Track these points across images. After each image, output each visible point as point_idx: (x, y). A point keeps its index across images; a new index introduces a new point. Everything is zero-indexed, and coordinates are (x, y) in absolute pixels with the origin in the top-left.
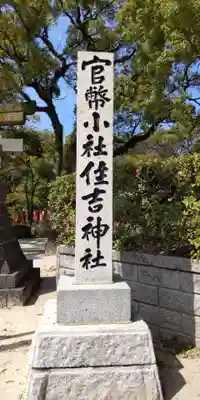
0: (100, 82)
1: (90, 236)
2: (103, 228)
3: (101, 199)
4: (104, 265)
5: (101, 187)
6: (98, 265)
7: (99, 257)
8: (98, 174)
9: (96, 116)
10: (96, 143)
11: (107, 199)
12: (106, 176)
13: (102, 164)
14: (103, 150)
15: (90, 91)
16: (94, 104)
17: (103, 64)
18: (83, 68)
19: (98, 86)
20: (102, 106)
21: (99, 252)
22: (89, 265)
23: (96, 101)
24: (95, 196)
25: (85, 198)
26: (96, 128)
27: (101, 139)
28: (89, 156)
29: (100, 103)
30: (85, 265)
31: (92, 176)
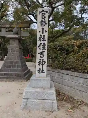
0: (44, 18)
1: (40, 64)
2: (44, 62)
3: (44, 54)
4: (44, 72)
5: (43, 50)
6: (42, 72)
7: (43, 70)
8: (43, 47)
9: (43, 29)
10: (43, 37)
12: (45, 47)
13: (44, 43)
14: (45, 39)
15: (41, 21)
16: (42, 25)
17: (45, 12)
18: (39, 14)
20: (45, 26)
24: (42, 53)
25: (39, 53)
26: (43, 33)
27: (44, 36)
28: (40, 41)
30: (39, 72)
31: (41, 47)
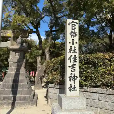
0: (74, 29)
1: (71, 80)
2: (75, 77)
3: (75, 67)
4: (76, 90)
5: (75, 63)
6: (74, 90)
7: (75, 87)
8: (74, 59)
9: (73, 40)
10: (73, 49)
11: (77, 68)
12: (76, 60)
14: (76, 51)
15: (71, 32)
16: (72, 36)
17: (75, 24)
18: (69, 25)
20: (75, 37)
21: (74, 85)
23: (73, 35)
24: (73, 66)
25: (69, 67)
26: (73, 44)
28: (71, 53)
30: (70, 90)
31: (72, 60)
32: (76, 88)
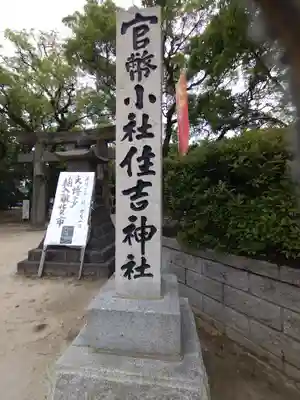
0: (143, 46)
1: (133, 240)
2: (148, 230)
3: (146, 194)
4: (150, 275)
5: (145, 178)
6: (143, 275)
7: (144, 265)
8: (142, 163)
9: (139, 89)
10: (139, 124)
11: (154, 194)
12: (152, 164)
13: (147, 148)
14: (149, 131)
15: (132, 59)
16: (136, 75)
17: (147, 23)
18: (123, 32)
19: (141, 51)
20: (146, 76)
21: (144, 260)
22: (132, 275)
23: (139, 71)
24: (138, 190)
25: (126, 192)
26: (139, 105)
27: (145, 117)
28: (131, 140)
29: (144, 72)
30: (127, 274)
31: (135, 165)
32: (149, 266)
